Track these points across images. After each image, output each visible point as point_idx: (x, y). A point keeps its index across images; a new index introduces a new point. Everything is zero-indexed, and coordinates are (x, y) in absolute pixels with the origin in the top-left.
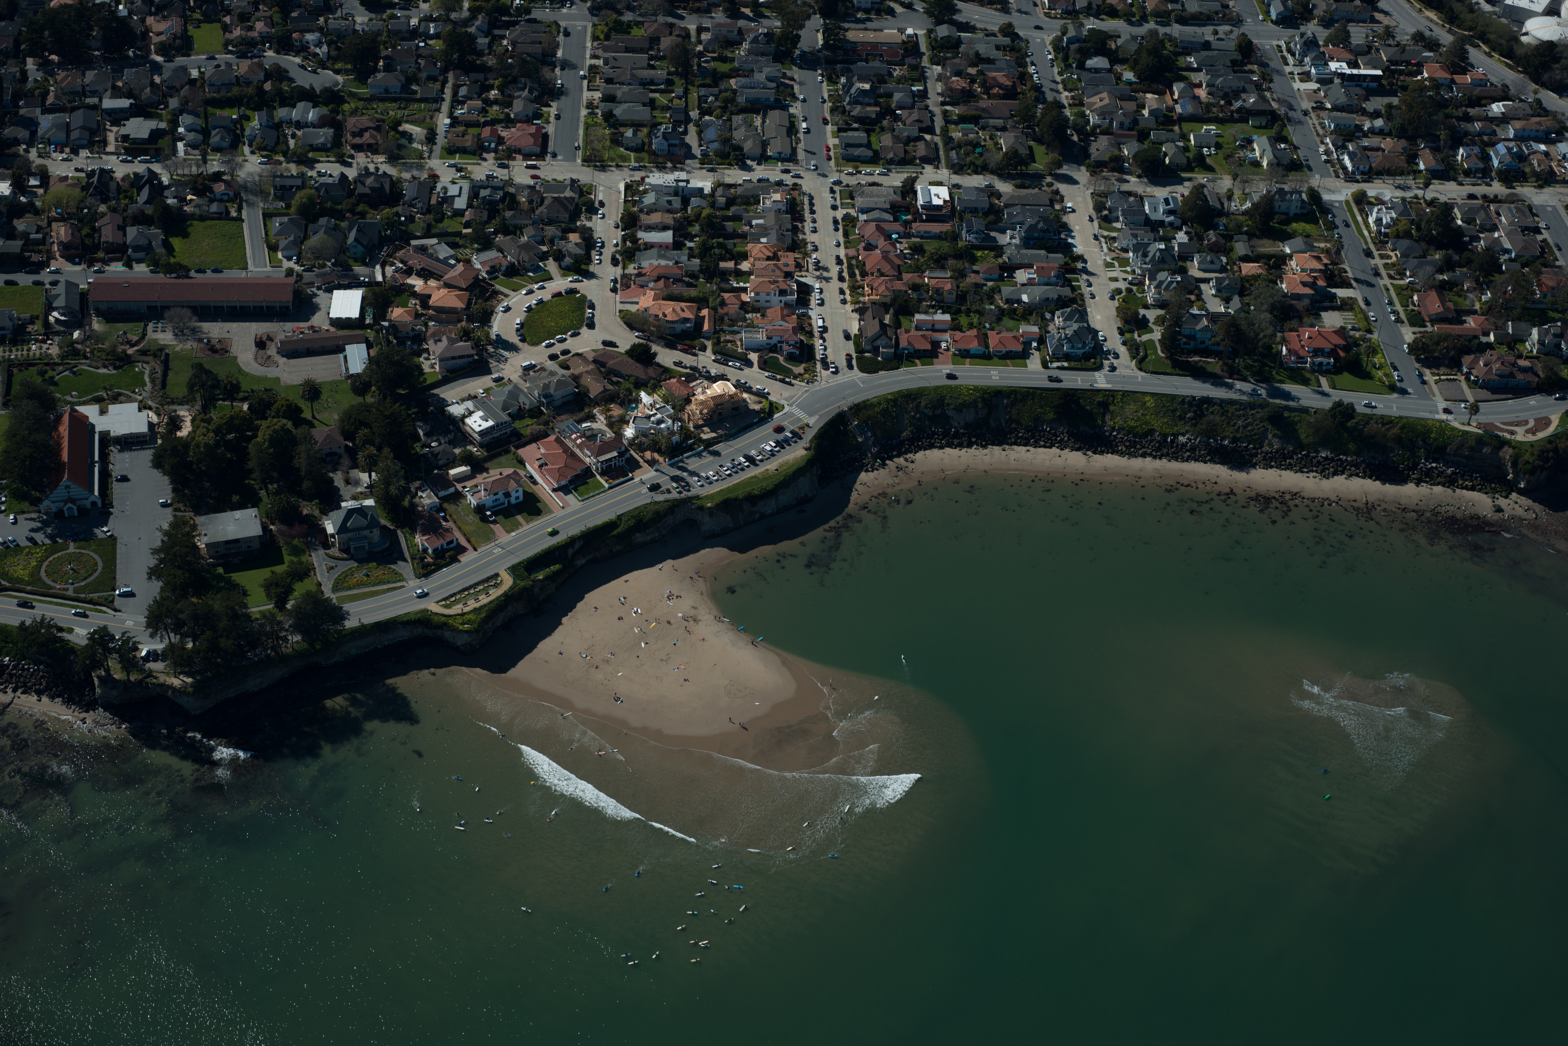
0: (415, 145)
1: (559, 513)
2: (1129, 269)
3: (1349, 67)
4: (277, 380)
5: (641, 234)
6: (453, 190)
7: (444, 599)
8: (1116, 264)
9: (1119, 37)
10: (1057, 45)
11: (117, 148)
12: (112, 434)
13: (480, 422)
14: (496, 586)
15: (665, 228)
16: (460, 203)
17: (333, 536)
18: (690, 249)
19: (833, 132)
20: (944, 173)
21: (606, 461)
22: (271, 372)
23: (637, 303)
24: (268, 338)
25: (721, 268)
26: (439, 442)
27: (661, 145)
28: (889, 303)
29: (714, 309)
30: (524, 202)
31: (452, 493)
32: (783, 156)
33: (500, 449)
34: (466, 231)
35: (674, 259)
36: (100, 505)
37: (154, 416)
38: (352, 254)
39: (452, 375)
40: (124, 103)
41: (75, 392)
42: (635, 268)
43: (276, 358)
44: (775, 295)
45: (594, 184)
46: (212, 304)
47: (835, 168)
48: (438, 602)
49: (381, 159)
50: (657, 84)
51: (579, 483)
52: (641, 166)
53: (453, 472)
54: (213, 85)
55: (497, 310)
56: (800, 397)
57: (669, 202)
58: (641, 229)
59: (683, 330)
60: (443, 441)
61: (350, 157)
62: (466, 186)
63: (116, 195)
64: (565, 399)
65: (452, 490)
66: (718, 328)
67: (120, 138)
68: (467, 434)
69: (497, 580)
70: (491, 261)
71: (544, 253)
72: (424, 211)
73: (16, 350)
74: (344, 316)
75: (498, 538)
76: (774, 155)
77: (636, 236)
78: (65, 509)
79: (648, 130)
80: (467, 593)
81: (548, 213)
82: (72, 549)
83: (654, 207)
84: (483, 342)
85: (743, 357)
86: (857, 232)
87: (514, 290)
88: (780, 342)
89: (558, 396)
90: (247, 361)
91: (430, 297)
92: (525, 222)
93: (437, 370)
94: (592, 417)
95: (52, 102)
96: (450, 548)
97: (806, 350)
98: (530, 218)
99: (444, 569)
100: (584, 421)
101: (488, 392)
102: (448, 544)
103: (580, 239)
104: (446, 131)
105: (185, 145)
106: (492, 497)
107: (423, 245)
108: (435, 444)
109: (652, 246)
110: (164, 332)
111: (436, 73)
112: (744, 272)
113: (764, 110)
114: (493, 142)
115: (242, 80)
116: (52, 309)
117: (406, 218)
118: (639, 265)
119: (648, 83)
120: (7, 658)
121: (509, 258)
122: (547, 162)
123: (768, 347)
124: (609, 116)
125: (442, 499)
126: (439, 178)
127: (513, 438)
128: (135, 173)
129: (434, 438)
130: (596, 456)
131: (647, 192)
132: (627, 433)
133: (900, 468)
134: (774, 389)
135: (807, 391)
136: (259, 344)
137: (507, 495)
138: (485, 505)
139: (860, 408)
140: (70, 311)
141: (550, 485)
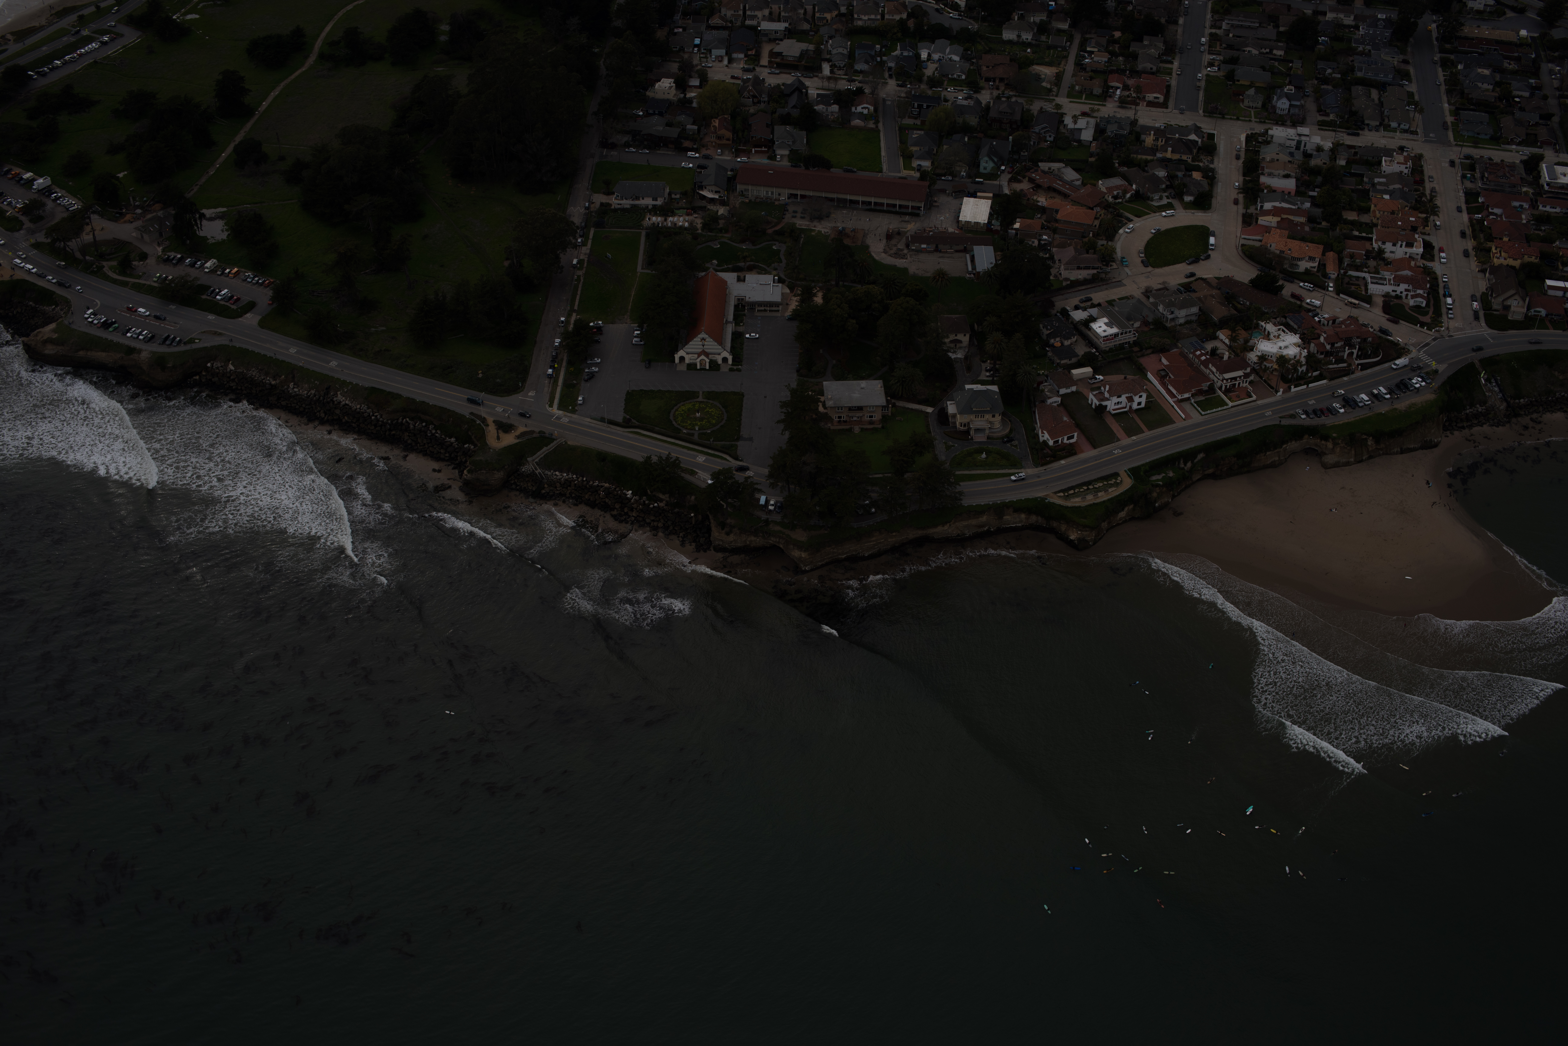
0: (1044, 84)
1: (1179, 424)
4: (905, 270)
5: (1264, 180)
7: (1062, 491)
11: (770, 62)
13: (1104, 327)
14: (1117, 485)
15: (1287, 176)
16: (1087, 135)
17: (954, 416)
18: (1312, 197)
19: (1450, 111)
21: (1232, 379)
22: (900, 263)
23: (1260, 241)
24: (899, 233)
25: (1344, 217)
26: (1062, 344)
27: (1282, 104)
28: (1517, 267)
29: (1339, 253)
30: (1149, 140)
31: (1073, 392)
32: (1402, 126)
33: (1122, 356)
34: (1092, 160)
35: (1297, 204)
36: (730, 362)
37: (788, 291)
38: (982, 170)
39: (1075, 284)
40: (781, 26)
41: (715, 262)
42: (1256, 209)
43: (906, 251)
44: (1401, 246)
45: (1215, 132)
46: (849, 197)
47: (1454, 143)
48: (1056, 493)
49: (1011, 93)
50: (1275, 55)
51: (1202, 398)
52: (1261, 122)
53: (1075, 372)
54: (861, 19)
55: (1121, 231)
56: (1427, 344)
57: (1291, 154)
58: (1263, 174)
59: (1306, 269)
60: (1067, 343)
61: (982, 88)
62: (1092, 121)
63: (766, 99)
64: (1189, 318)
65: (1074, 389)
66: (1342, 271)
67: (772, 54)
68: (1089, 339)
69: (1116, 479)
70: (1117, 187)
71: (1167, 187)
72: (1052, 139)
73: (666, 220)
74: (973, 221)
75: (1118, 440)
76: (1394, 125)
77: (1259, 180)
78: (698, 360)
79: (1269, 92)
80: (1085, 488)
81: (1172, 152)
82: (700, 399)
83: (1276, 157)
84: (1107, 258)
85: (1368, 299)
86: (1480, 200)
87: (1139, 217)
88: (1406, 290)
89: (1182, 314)
90: (878, 250)
91: (1057, 211)
92: (1149, 158)
93: (1061, 279)
94: (1216, 338)
95: (716, 21)
96: (1071, 444)
97: (1432, 302)
98: (1155, 155)
99: (1063, 462)
100: (1207, 340)
101: (1111, 303)
102: (1069, 438)
103: (1203, 177)
104: (1073, 75)
105: (831, 66)
106: (1115, 399)
107: (1050, 169)
108: (1058, 344)
109: (1274, 191)
110: (802, 218)
111: (1065, 26)
112: (1367, 224)
113: (1382, 87)
114: (1118, 88)
115: (887, 17)
116: (701, 188)
117: (1034, 143)
118: (1262, 207)
119: (1267, 53)
120: (630, 492)
121: (1134, 187)
122: (1169, 110)
123: (1393, 294)
124: (1230, 76)
125: (1063, 396)
126: (1066, 114)
127: (1136, 349)
128: (783, 84)
129: (1058, 339)
130: (1222, 373)
131: (1268, 143)
132: (1253, 357)
133: (1526, 428)
134: (1401, 334)
135: (1434, 339)
136: (889, 237)
137: (1130, 399)
138: (1106, 406)
139: (1490, 363)
140: (718, 189)
141: (1172, 396)
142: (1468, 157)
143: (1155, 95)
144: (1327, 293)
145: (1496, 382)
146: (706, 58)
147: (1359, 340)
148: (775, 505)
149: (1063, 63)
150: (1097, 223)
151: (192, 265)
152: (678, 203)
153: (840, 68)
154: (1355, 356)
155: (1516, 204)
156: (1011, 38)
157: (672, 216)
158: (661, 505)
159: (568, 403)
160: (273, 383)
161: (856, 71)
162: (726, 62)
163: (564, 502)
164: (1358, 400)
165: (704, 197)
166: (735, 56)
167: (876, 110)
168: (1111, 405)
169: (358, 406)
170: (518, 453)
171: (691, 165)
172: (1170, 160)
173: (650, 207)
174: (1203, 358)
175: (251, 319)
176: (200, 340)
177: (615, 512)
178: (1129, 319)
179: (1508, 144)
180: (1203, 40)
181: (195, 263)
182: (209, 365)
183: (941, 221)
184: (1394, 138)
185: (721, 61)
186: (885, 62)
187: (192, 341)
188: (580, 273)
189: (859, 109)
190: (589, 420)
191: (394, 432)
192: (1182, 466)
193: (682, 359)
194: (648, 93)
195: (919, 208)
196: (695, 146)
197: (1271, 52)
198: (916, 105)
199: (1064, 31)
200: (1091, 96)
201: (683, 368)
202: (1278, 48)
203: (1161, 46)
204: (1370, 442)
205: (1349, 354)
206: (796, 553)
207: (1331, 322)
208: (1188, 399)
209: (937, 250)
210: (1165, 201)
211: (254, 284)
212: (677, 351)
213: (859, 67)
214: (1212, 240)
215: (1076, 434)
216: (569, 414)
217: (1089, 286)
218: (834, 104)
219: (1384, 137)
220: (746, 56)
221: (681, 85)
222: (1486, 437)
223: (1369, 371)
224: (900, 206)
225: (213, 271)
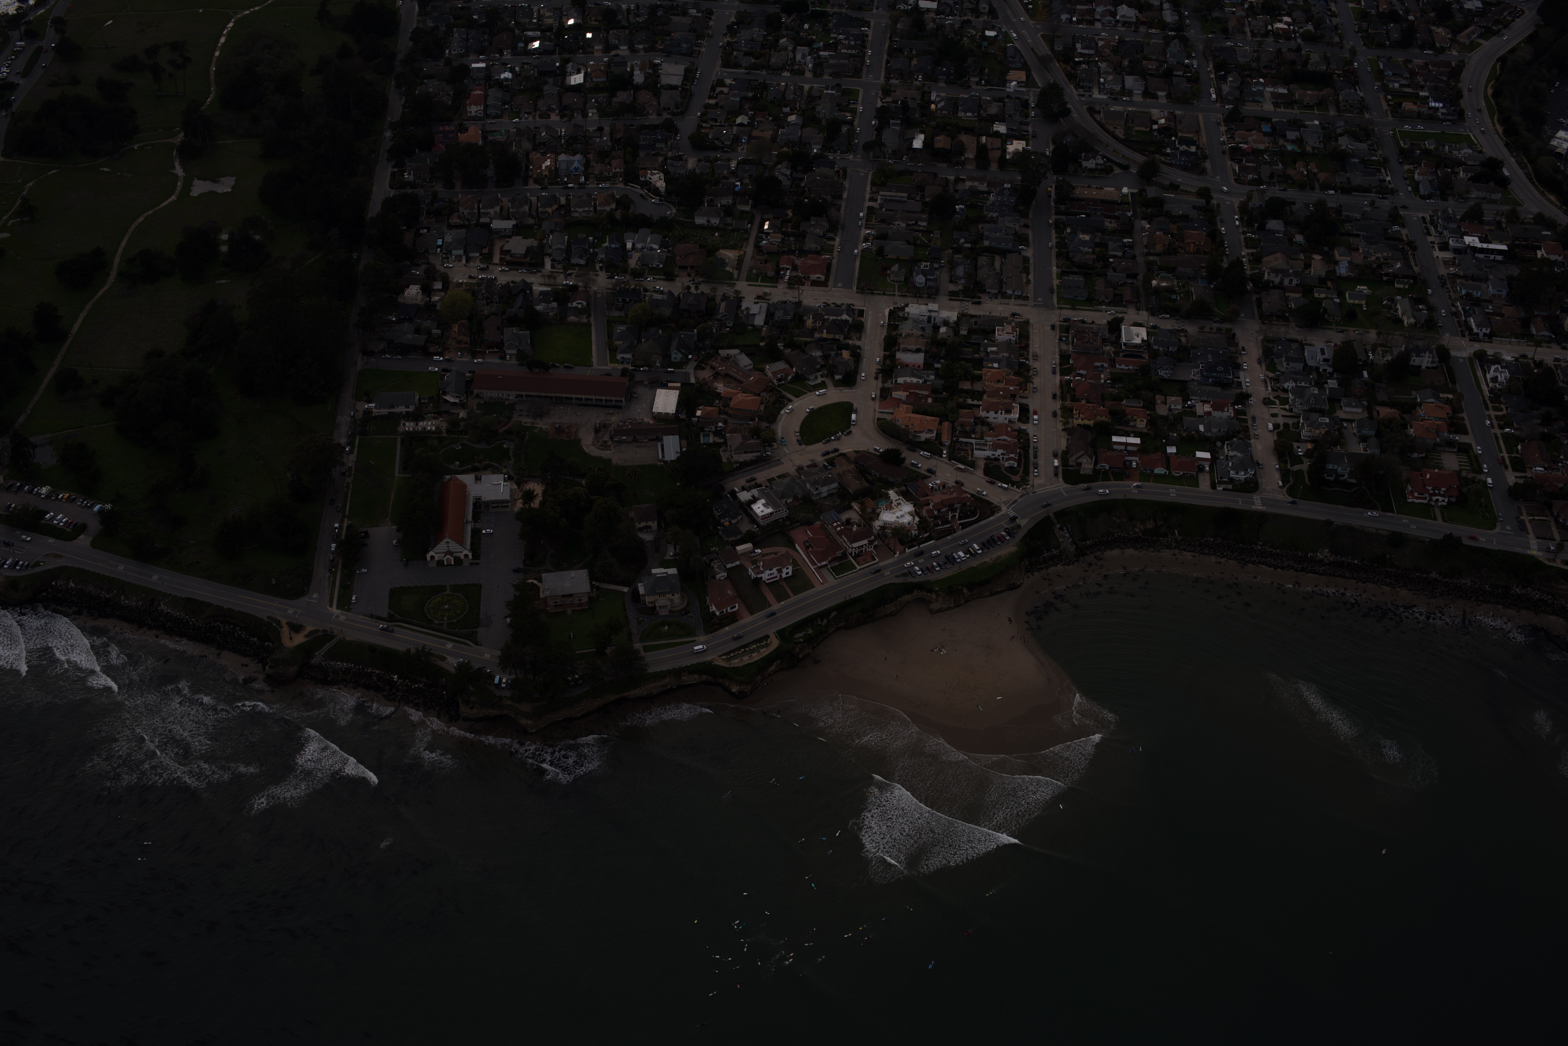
0: (728, 269)
1: (818, 588)
2: (1287, 407)
3: (1481, 242)
4: (610, 460)
5: (899, 355)
6: (755, 309)
7: (725, 654)
8: (1277, 402)
9: (1294, 204)
10: (1243, 209)
11: (501, 259)
12: (483, 499)
13: (762, 508)
14: (767, 645)
15: (918, 351)
16: (759, 321)
17: (643, 595)
18: (937, 369)
19: (1057, 274)
20: (1143, 316)
21: (859, 547)
22: (605, 454)
23: (892, 413)
24: (605, 426)
25: (960, 387)
26: (730, 522)
27: (920, 280)
28: (1092, 425)
29: (953, 422)
30: (809, 322)
31: (737, 566)
32: (1016, 293)
33: (776, 530)
34: (762, 344)
35: (924, 377)
36: (470, 557)
37: (515, 487)
38: (673, 360)
39: (744, 465)
40: (509, 224)
41: (457, 463)
42: (892, 383)
43: (610, 443)
44: (1001, 413)
45: (865, 309)
46: (564, 395)
47: (1057, 306)
48: (720, 656)
49: (700, 280)
50: (920, 226)
51: (836, 564)
52: (903, 296)
53: (739, 548)
54: (577, 211)
55: (782, 412)
56: (1015, 501)
57: (923, 329)
58: (899, 350)
59: (926, 439)
60: (734, 522)
61: (676, 276)
62: (765, 306)
63: (498, 300)
64: (831, 492)
65: (738, 563)
66: (954, 439)
67: (503, 252)
68: (752, 517)
69: (767, 641)
70: (781, 371)
71: (822, 366)
72: (731, 325)
73: (417, 425)
74: (664, 411)
75: (770, 606)
76: (1009, 292)
77: (895, 356)
78: (445, 559)
79: (910, 265)
80: (743, 650)
81: (827, 333)
82: (448, 592)
83: (911, 332)
84: (769, 440)
85: (972, 464)
86: (1071, 362)
87: (797, 396)
88: (1002, 454)
89: (824, 490)
90: (588, 442)
91: (730, 399)
92: (809, 339)
93: (732, 461)
94: (851, 508)
95: (455, 220)
96: (733, 612)
97: (1023, 462)
98: (813, 337)
99: (727, 628)
100: (844, 510)
101: (771, 480)
102: (731, 609)
103: (851, 356)
104: (753, 258)
105: (552, 261)
106: (768, 572)
107: (728, 355)
108: (727, 524)
109: (907, 366)
110: (527, 416)
111: (747, 208)
112: (978, 392)
113: (1004, 253)
114: (788, 269)
115: (598, 208)
116: (445, 393)
117: (717, 330)
118: (896, 381)
119: (913, 224)
120: (396, 676)
121: (794, 369)
122: (829, 288)
123: (993, 457)
124: (880, 252)
125: (729, 571)
126: (744, 298)
127: (788, 523)
128: (513, 282)
129: (727, 519)
130: (852, 542)
131: (906, 319)
132: (877, 524)
133: (1090, 565)
134: (995, 493)
135: (1021, 497)
136: (597, 431)
137: (780, 571)
138: (762, 578)
139: (1062, 514)
140: (458, 395)
141: (814, 564)
142: (1066, 320)
143: (818, 276)
144: (941, 459)
145: (1068, 530)
146: (448, 258)
147: (959, 505)
148: (506, 683)
149: (744, 245)
150: (762, 408)
151: (30, 492)
152: (426, 407)
153: (559, 262)
154: (957, 517)
155: (1099, 364)
156: (702, 223)
157: (422, 421)
158: (421, 685)
159: (344, 603)
160: (108, 596)
161: (573, 265)
162: (464, 261)
163: (346, 686)
164: (956, 557)
165: (446, 401)
166: (471, 255)
167: (588, 304)
168: (765, 576)
169: (178, 614)
170: (307, 649)
171: (436, 369)
172: (825, 340)
173: (404, 413)
174: (839, 529)
175: (84, 540)
176: (44, 562)
177: (385, 693)
178: (781, 498)
179: (1100, 304)
180: (861, 214)
181: (33, 490)
182: (53, 583)
183: (638, 413)
184: (1008, 304)
185: (460, 261)
186: (597, 253)
187: (37, 564)
188: (349, 480)
189: (574, 304)
190: (361, 617)
191: (208, 634)
192: (819, 623)
193: (432, 557)
194: (399, 300)
195: (621, 401)
196: (439, 350)
197: (916, 223)
198: (620, 299)
199: (746, 212)
200: (766, 279)
201: (433, 565)
202: (922, 220)
203: (825, 224)
204: (965, 591)
205: (952, 517)
206: (524, 721)
207: (941, 487)
208: (826, 565)
209: (635, 440)
210: (819, 380)
211: (84, 507)
212: (428, 552)
213: (574, 261)
214: (854, 416)
215: (737, 605)
216: (345, 613)
217: (754, 466)
218: (553, 301)
219: (1001, 303)
220: (481, 254)
221: (427, 290)
222: (1058, 576)
223: (968, 529)
224: (606, 400)
225: (48, 497)
